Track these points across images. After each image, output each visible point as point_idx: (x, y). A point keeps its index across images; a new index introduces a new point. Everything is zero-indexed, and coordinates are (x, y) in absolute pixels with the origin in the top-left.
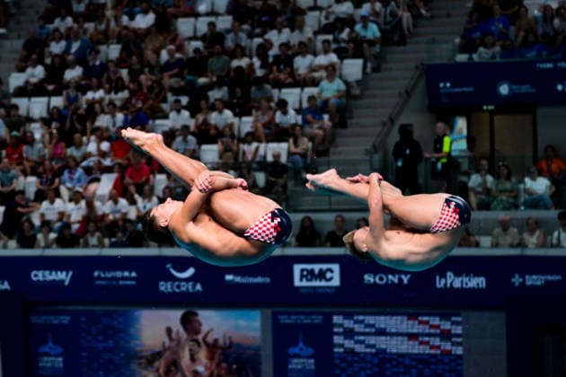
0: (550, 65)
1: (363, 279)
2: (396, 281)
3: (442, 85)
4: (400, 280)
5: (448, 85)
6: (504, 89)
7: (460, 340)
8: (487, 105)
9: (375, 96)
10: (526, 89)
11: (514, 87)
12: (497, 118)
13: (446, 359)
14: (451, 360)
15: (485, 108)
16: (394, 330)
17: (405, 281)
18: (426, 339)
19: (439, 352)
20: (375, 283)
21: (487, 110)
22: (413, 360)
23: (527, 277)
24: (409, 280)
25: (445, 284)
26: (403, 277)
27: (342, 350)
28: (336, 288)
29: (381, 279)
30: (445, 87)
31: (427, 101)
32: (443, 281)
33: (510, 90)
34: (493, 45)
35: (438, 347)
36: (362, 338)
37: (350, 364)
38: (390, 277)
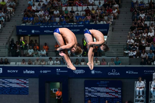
0: (43, 27)
1: (7, 71)
2: (15, 72)
3: (20, 30)
4: (16, 72)
5: (21, 30)
6: (33, 31)
7: (28, 84)
8: (29, 35)
9: (4, 32)
10: (38, 31)
11: (35, 31)
12: (31, 37)
13: (25, 88)
14: (26, 89)
15: (28, 35)
16: (13, 82)
17: (17, 72)
18: (21, 84)
19: (23, 87)
20: (10, 72)
21: (29, 36)
22: (18, 88)
23: (43, 71)
24: (18, 72)
25: (26, 73)
26: (16, 71)
27: (2, 86)
28: (1, 73)
29: (11, 71)
30: (20, 31)
31: (16, 34)
32: (25, 72)
33: (34, 31)
34: (30, 22)
35: (23, 86)
36: (6, 84)
37: (4, 90)
38: (13, 71)
